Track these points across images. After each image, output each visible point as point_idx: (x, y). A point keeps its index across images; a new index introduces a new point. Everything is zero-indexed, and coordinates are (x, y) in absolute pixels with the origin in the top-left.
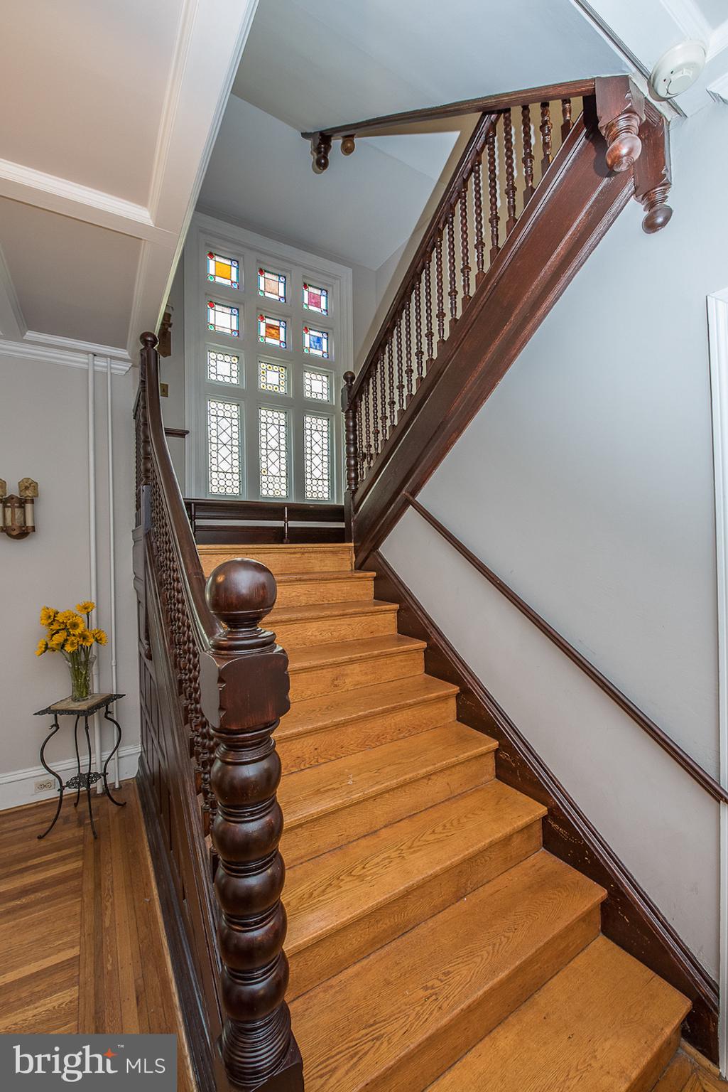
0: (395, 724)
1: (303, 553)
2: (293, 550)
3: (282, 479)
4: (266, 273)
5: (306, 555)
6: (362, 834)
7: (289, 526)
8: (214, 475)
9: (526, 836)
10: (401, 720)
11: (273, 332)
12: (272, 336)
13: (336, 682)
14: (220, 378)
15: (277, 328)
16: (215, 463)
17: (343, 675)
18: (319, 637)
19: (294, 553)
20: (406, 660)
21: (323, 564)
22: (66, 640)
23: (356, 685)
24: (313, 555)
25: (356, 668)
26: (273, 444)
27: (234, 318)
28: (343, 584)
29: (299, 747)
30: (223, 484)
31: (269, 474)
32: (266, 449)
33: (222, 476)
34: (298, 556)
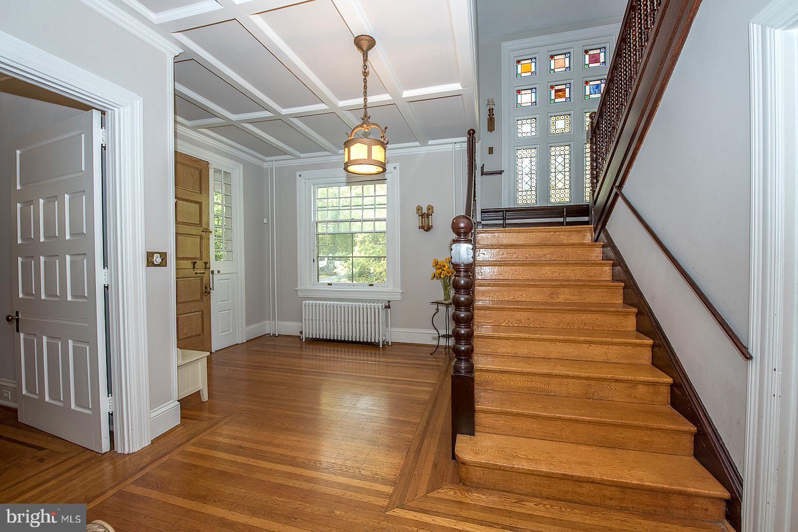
0: (581, 320)
1: (555, 232)
2: (548, 230)
3: (566, 190)
4: (555, 57)
5: (557, 233)
6: (541, 357)
7: (567, 221)
8: (520, 193)
9: (651, 390)
10: (585, 319)
11: (560, 93)
12: (560, 97)
13: (552, 296)
14: (524, 135)
15: (563, 90)
16: (521, 186)
17: (557, 293)
18: (551, 275)
19: (549, 232)
20: (607, 292)
21: (569, 239)
22: (441, 273)
23: (566, 300)
24: (562, 233)
25: (567, 290)
26: (560, 168)
27: (533, 95)
28: (577, 249)
29: (519, 315)
30: (525, 198)
31: (557, 188)
32: (555, 172)
33: (524, 193)
34: (552, 233)
